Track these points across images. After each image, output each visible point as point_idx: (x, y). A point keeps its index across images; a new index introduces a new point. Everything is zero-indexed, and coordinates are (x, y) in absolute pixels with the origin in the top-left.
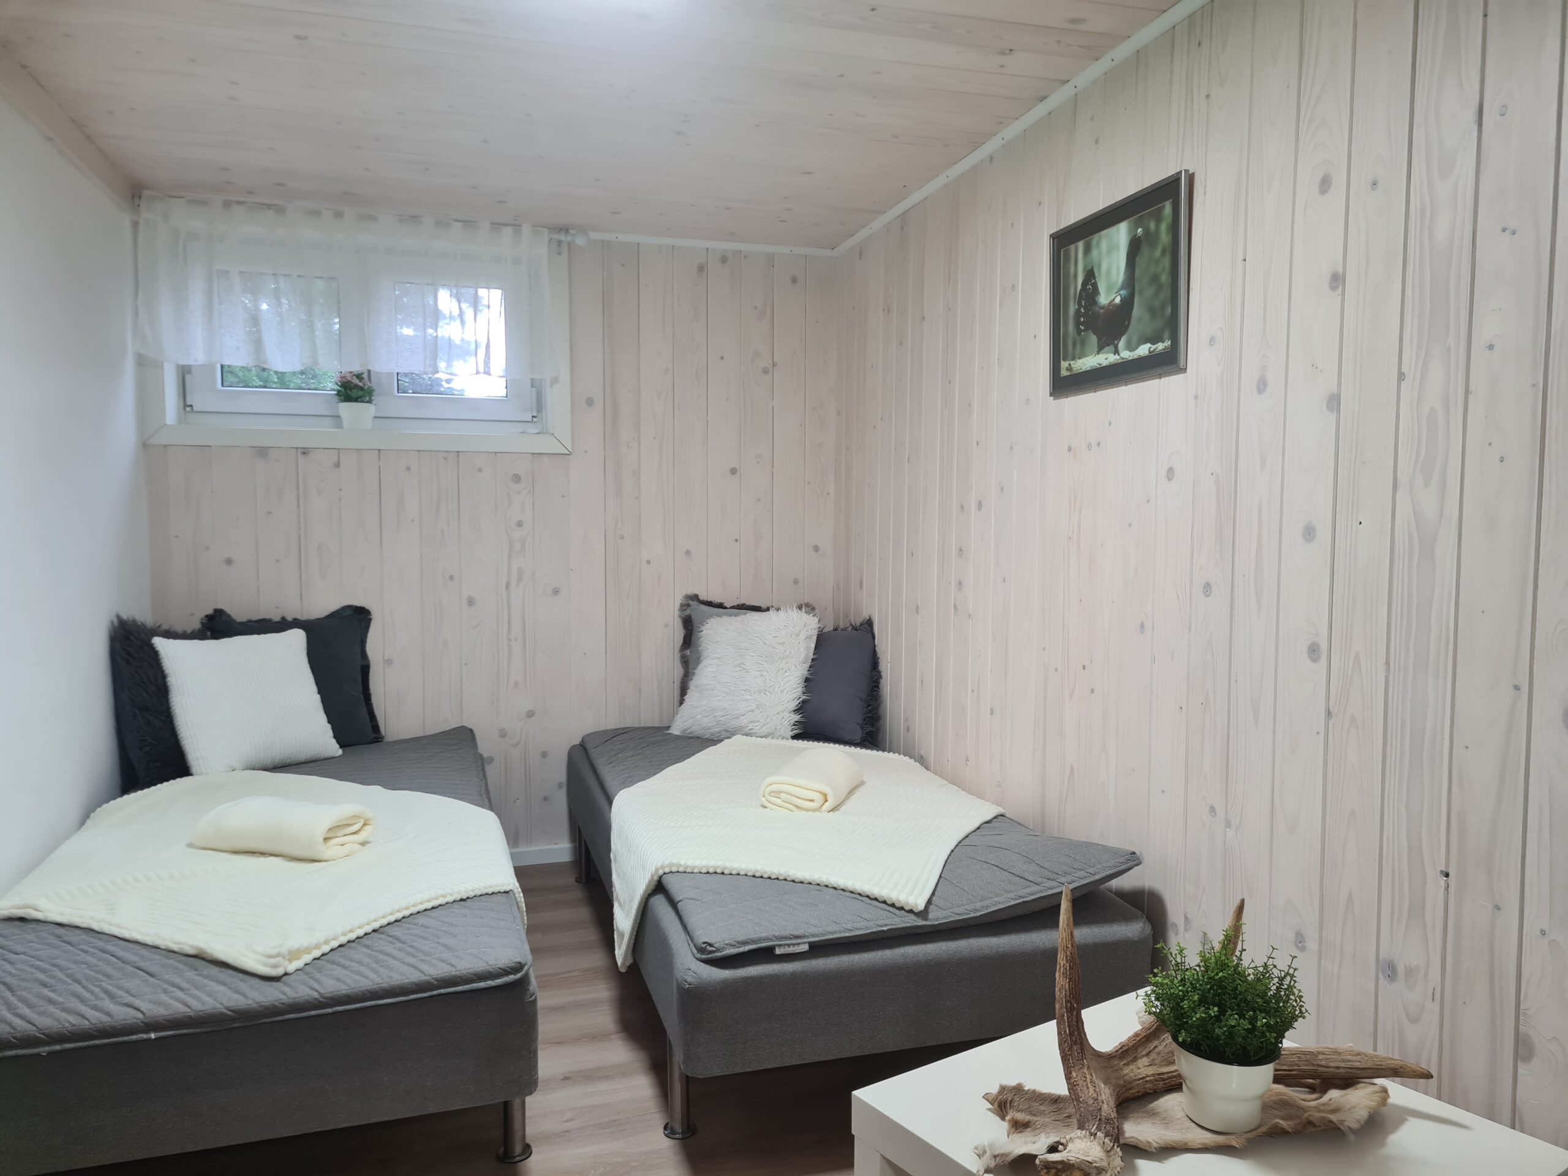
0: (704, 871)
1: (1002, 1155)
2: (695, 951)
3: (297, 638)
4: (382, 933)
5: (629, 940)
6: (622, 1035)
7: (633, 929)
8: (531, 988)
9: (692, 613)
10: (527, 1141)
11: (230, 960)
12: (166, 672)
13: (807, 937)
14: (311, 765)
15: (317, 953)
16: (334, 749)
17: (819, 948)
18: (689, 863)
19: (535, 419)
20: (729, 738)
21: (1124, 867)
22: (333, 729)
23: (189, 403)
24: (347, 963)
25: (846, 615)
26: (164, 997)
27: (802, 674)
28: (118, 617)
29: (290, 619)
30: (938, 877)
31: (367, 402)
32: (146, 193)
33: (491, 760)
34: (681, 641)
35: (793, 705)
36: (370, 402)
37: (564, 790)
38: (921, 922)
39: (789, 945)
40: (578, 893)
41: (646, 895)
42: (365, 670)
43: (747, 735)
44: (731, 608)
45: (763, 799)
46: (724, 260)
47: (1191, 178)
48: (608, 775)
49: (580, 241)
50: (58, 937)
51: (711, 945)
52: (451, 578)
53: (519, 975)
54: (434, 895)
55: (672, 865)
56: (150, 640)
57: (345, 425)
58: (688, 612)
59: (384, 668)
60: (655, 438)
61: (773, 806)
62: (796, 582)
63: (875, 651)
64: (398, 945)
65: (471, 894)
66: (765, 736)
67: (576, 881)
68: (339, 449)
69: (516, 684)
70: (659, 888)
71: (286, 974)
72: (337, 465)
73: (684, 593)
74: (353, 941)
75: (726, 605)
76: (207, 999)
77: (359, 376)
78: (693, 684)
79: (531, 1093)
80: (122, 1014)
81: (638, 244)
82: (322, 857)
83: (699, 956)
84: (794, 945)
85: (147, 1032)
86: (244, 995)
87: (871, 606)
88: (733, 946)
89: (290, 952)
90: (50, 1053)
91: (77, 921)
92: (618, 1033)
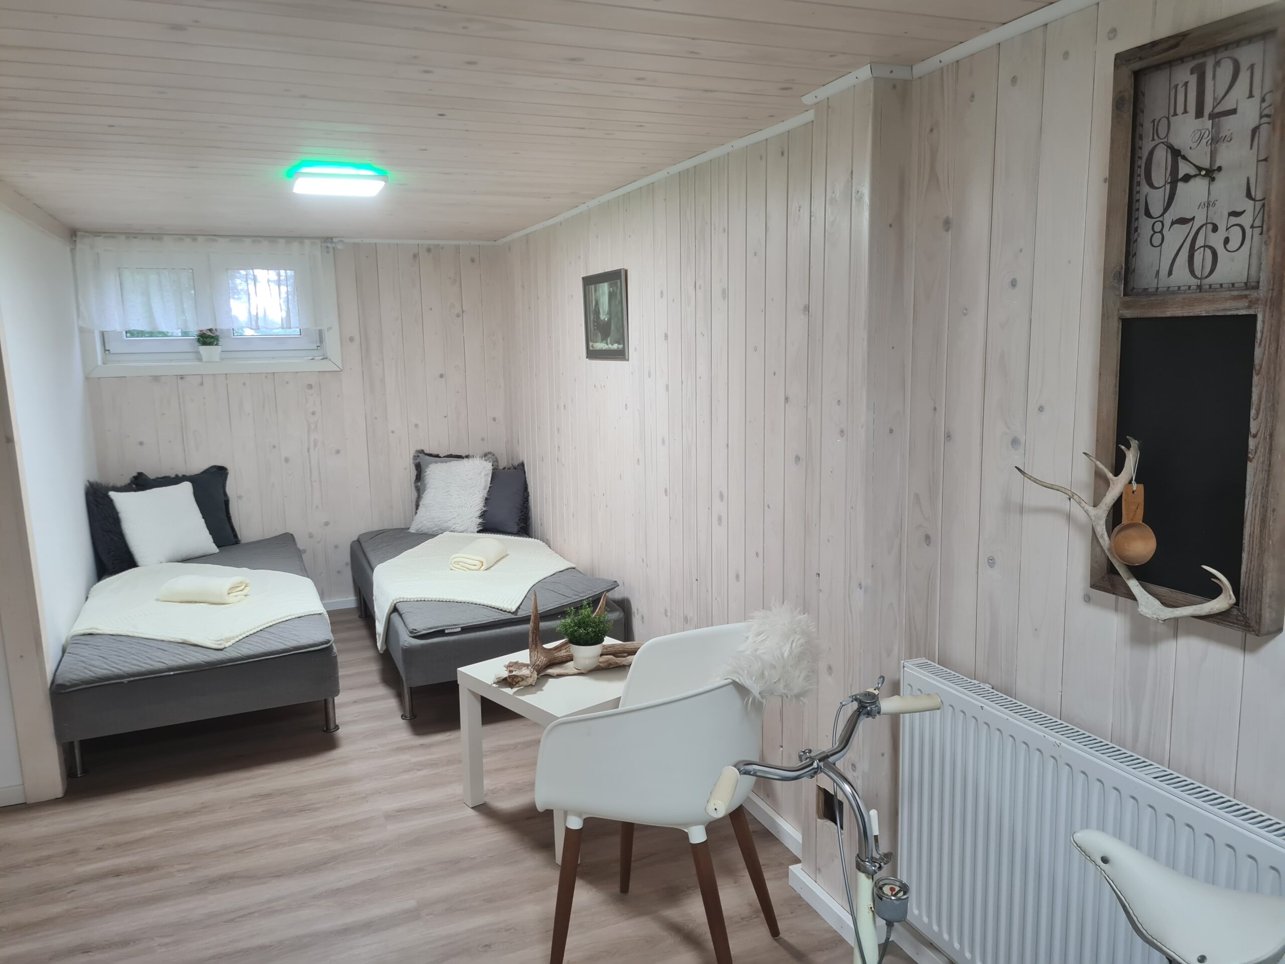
0: (416, 600)
1: (499, 678)
2: (409, 633)
3: (187, 487)
4: (265, 631)
5: (383, 636)
6: (382, 684)
7: (384, 630)
8: (334, 651)
9: (421, 461)
10: (337, 724)
11: (199, 643)
12: (119, 511)
13: (459, 625)
14: (203, 558)
15: (237, 639)
16: (214, 549)
17: (465, 630)
18: (409, 597)
19: (319, 348)
20: (442, 533)
21: (613, 586)
22: (213, 538)
23: (107, 349)
24: (251, 643)
25: (513, 459)
26: (172, 658)
27: (483, 496)
28: (89, 481)
29: (180, 475)
30: (524, 596)
31: (216, 345)
32: (79, 234)
33: (305, 551)
34: (414, 478)
35: (478, 513)
36: (217, 345)
37: (349, 567)
38: (514, 616)
39: (452, 629)
40: (361, 623)
41: (389, 613)
42: (227, 503)
43: (452, 532)
44: (443, 457)
45: (451, 566)
46: (429, 250)
47: (626, 271)
48: (372, 557)
49: (339, 247)
50: (114, 639)
51: (415, 630)
52: (274, 447)
53: (328, 645)
54: (286, 615)
55: (400, 598)
56: (107, 493)
57: (204, 359)
58: (418, 461)
59: (237, 501)
60: (392, 359)
61: (456, 569)
62: (483, 439)
63: (526, 480)
64: (273, 635)
65: (303, 615)
66: (462, 532)
67: (359, 617)
68: (202, 375)
69: (317, 507)
70: (395, 610)
71: (225, 648)
72: (202, 384)
73: (416, 449)
74: (252, 635)
75: (440, 455)
76: (193, 658)
77: (210, 330)
78: (421, 503)
79: (337, 696)
80: (158, 666)
81: (376, 244)
82: (228, 602)
83: (410, 635)
84: (454, 628)
85: (169, 672)
86: (208, 656)
87: (524, 456)
88: (426, 630)
89: (226, 639)
90: (129, 682)
91: (120, 633)
92: (381, 683)
